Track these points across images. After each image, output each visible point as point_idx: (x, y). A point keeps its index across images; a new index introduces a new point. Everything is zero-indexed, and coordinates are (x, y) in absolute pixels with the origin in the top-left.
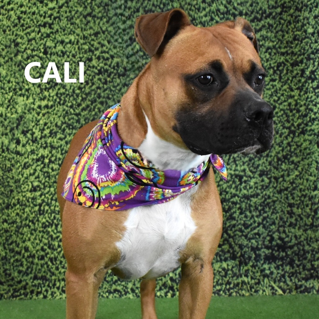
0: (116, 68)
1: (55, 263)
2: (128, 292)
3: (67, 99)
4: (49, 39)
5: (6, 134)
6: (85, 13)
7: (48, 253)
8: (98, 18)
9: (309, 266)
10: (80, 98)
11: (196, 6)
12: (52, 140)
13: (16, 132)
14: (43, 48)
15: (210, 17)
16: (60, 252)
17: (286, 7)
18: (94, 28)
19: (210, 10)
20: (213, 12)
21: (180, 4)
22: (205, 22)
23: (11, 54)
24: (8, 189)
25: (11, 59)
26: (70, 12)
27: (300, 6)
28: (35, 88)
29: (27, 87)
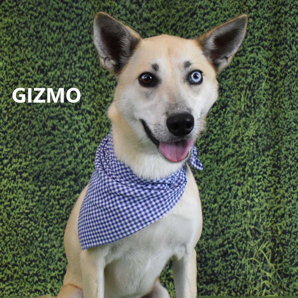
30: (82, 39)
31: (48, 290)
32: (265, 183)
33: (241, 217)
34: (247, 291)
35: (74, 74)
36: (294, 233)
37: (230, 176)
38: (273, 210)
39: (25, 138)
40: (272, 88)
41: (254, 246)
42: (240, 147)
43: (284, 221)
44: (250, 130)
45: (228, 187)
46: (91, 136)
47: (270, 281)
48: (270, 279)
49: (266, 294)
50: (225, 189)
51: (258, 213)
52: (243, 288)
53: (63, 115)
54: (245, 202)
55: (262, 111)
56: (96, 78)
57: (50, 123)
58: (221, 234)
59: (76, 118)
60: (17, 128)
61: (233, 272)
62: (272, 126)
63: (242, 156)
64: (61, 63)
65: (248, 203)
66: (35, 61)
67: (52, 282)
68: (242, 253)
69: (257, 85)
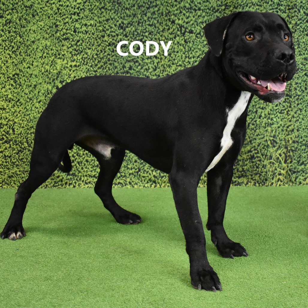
1: (81, 165)
2: (127, 184)
3: (89, 61)
4: (77, 23)
5: (50, 83)
6: (100, 7)
7: (76, 159)
8: (108, 10)
9: (240, 169)
10: (97, 61)
11: (171, 4)
13: (56, 82)
14: (73, 29)
15: (179, 11)
16: (84, 158)
17: (228, 6)
18: (106, 16)
19: (180, 6)
20: (182, 8)
21: (161, 2)
22: (176, 14)
23: (53, 32)
25: (53, 35)
26: (91, 6)
27: (236, 5)
28: (68, 54)
29: (63, 53)
30: (150, 4)
32: (280, 107)
33: (264, 132)
34: (267, 183)
35: (144, 30)
36: (300, 143)
38: (286, 126)
41: (272, 152)
43: (293, 134)
45: (255, 110)
46: (157, 74)
47: (283, 176)
49: (280, 185)
50: (252, 112)
51: (276, 129)
52: (264, 181)
53: (137, 59)
54: (267, 121)
56: (160, 33)
58: (250, 143)
60: (104, 69)
61: (257, 170)
64: (135, 22)
65: (269, 122)
66: (117, 20)
67: (130, 177)
68: (264, 157)
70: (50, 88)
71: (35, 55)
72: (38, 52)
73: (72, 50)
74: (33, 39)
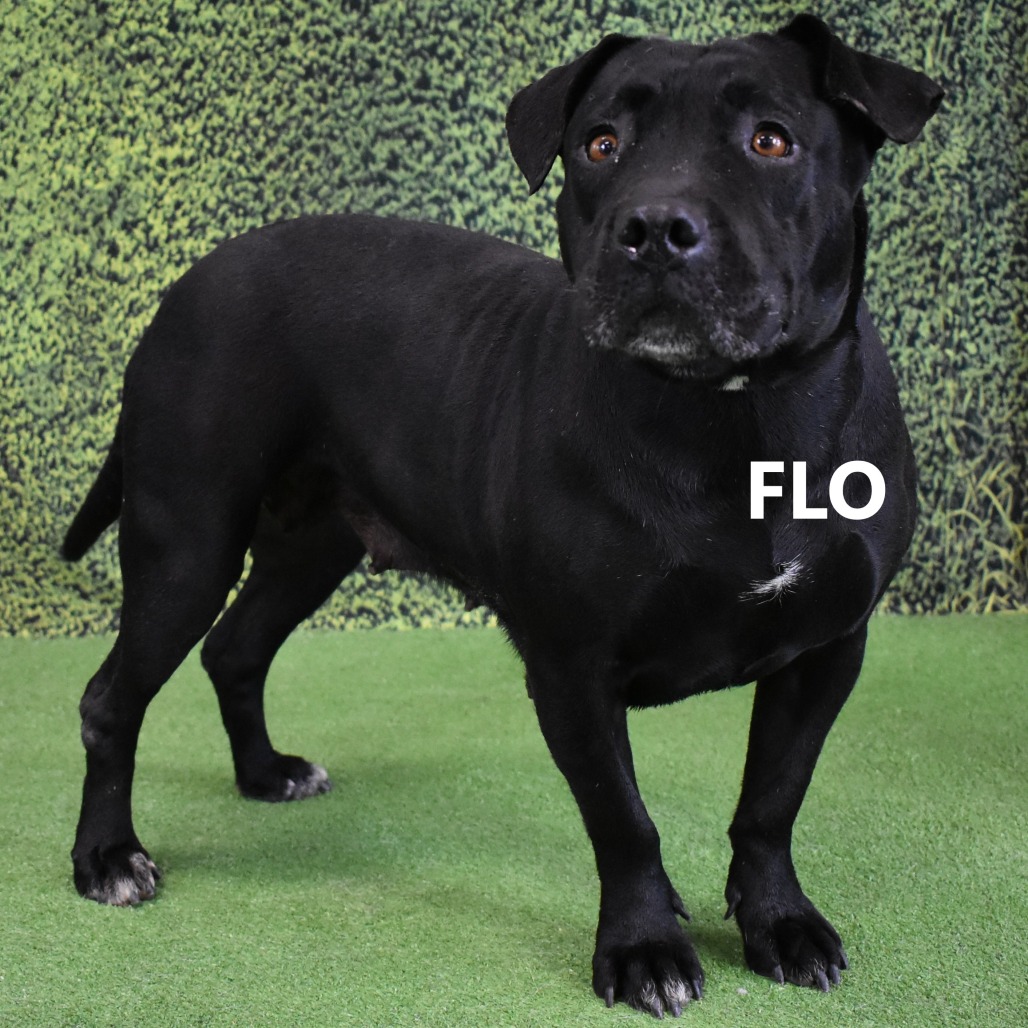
0: (349, 61)
2: (392, 613)
3: (229, 141)
5: (85, 232)
10: (262, 139)
12: (195, 244)
13: (107, 225)
14: (166, 16)
23: (89, 32)
24: (94, 365)
25: (91, 44)
28: (149, 117)
29: (129, 113)
31: (395, 609)
32: (993, 298)
33: (930, 398)
34: (942, 600)
37: (896, 282)
38: (1015, 373)
39: (314, 193)
40: (1010, 27)
41: (964, 478)
42: (924, 198)
44: (951, 150)
45: (891, 312)
46: (500, 181)
47: (1008, 572)
48: (1009, 566)
49: (995, 608)
51: (975, 385)
52: (933, 593)
53: (419, 126)
54: (940, 354)
55: (982, 93)
56: (506, 17)
57: (382, 151)
59: (455, 131)
60: (292, 168)
62: (1011, 135)
63: (928, 223)
65: (947, 357)
67: (404, 586)
68: (931, 497)
69: (969, 19)
70: (85, 250)
71: (25, 126)
72: (33, 112)
73: (163, 101)
74: (14, 64)
